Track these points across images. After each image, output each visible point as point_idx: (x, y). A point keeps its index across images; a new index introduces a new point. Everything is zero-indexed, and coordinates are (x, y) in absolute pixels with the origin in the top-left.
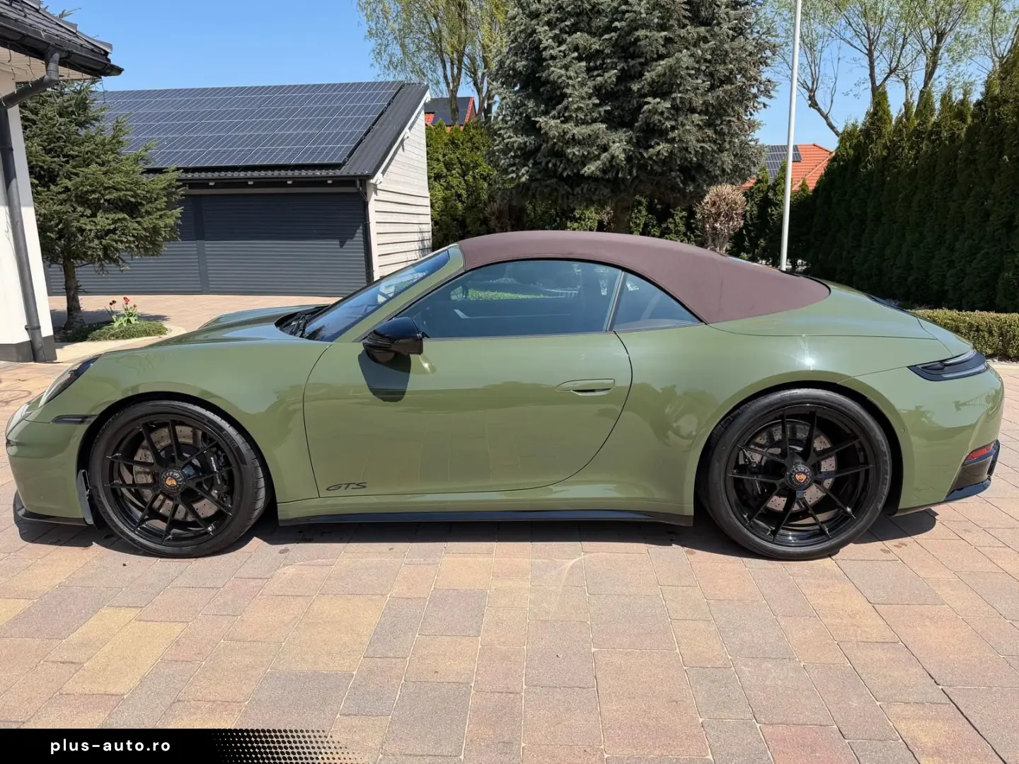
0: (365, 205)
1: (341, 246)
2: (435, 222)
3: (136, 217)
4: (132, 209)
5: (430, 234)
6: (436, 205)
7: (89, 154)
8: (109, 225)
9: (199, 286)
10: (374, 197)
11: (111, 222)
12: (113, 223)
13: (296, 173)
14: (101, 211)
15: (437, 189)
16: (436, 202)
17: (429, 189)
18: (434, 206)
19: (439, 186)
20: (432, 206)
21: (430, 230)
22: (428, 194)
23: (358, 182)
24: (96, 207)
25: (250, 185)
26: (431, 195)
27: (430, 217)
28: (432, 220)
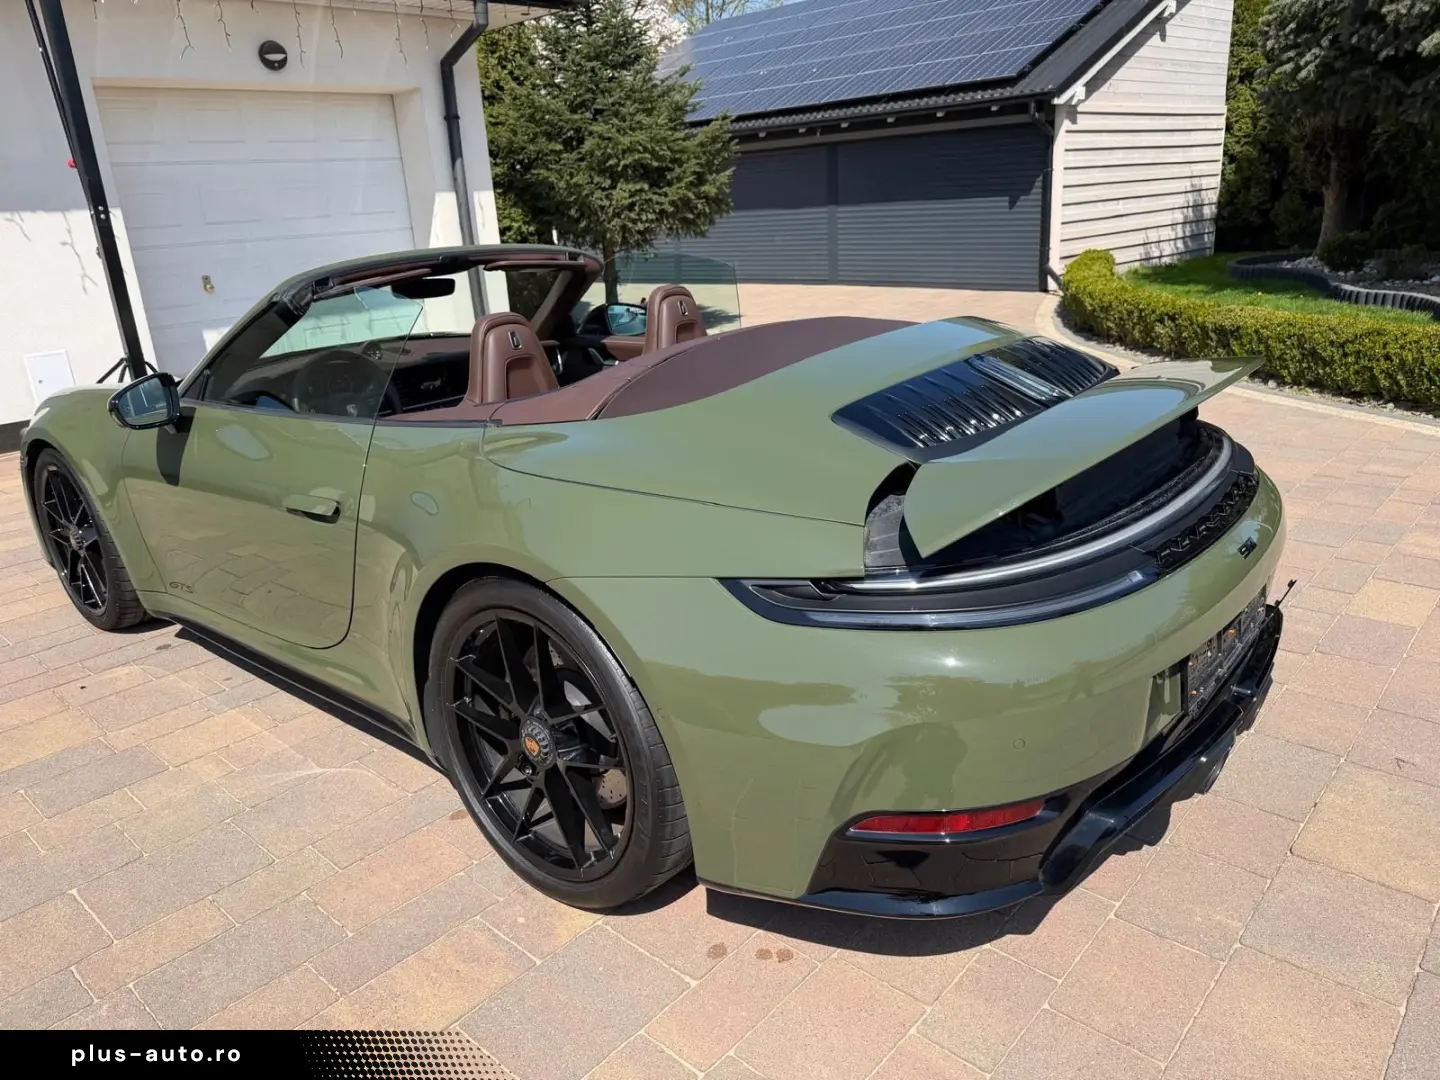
0: (1049, 141)
1: (1012, 204)
2: (1230, 157)
3: (663, 187)
4: (656, 177)
5: (1219, 178)
6: (1236, 126)
7: (617, 106)
8: (626, 199)
9: (826, 273)
10: (1066, 124)
11: (627, 195)
12: (630, 197)
13: (950, 99)
14: (622, 180)
15: (1242, 98)
16: (1237, 122)
17: (1227, 100)
18: (1232, 129)
19: (1248, 92)
20: (1229, 128)
21: (1220, 172)
22: (1223, 109)
23: (1033, 105)
24: (615, 176)
25: (891, 123)
26: (1229, 110)
27: (1221, 148)
28: (1225, 153)
